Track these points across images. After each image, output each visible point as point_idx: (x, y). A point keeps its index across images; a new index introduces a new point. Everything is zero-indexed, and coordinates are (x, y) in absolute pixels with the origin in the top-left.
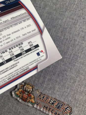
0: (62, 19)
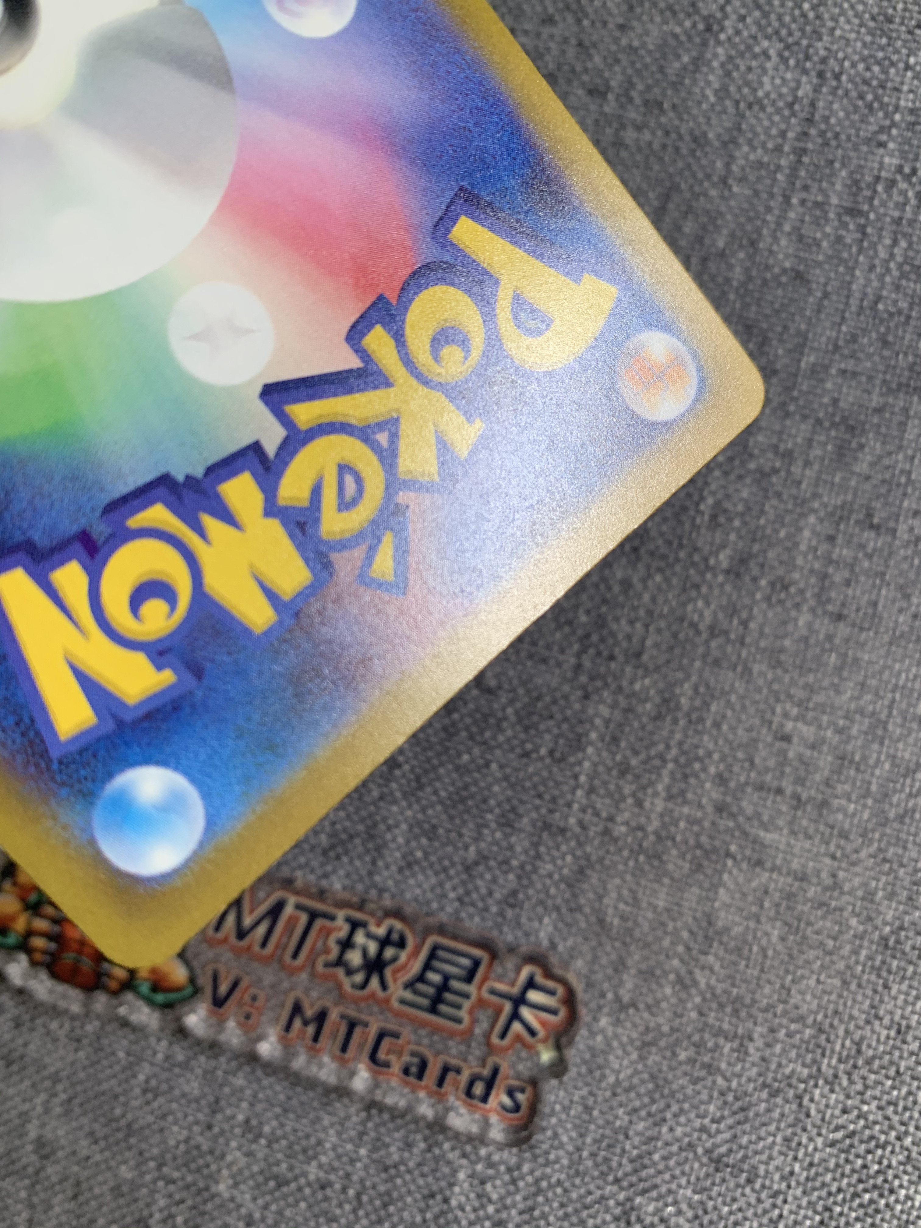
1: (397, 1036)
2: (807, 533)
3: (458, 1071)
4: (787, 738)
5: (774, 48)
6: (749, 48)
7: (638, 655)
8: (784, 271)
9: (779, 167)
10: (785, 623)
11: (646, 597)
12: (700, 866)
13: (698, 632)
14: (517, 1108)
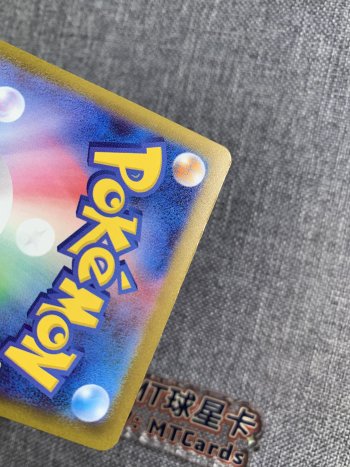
0: (172, 68)
1: (193, 434)
2: (341, 224)
3: (217, 447)
4: (336, 303)
5: (322, 37)
6: (312, 38)
7: (278, 272)
8: (329, 123)
9: (325, 83)
10: (334, 259)
11: (280, 250)
12: (304, 353)
13: (301, 263)
14: (240, 462)
